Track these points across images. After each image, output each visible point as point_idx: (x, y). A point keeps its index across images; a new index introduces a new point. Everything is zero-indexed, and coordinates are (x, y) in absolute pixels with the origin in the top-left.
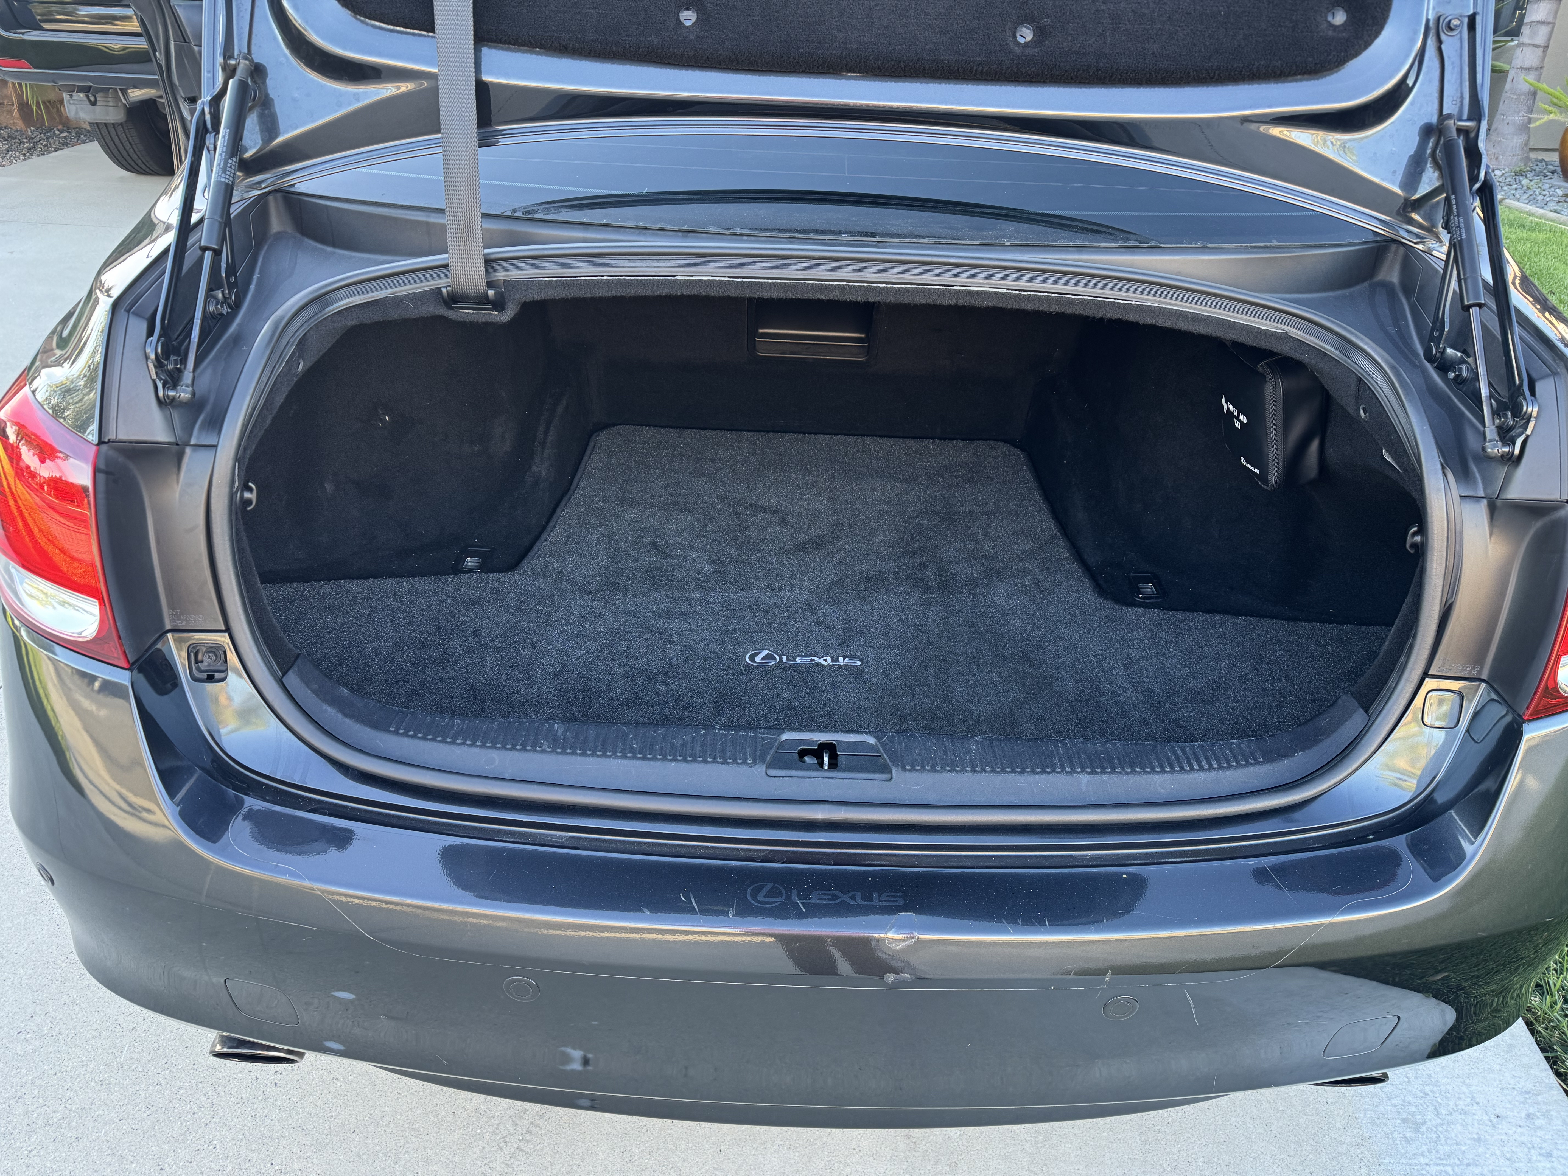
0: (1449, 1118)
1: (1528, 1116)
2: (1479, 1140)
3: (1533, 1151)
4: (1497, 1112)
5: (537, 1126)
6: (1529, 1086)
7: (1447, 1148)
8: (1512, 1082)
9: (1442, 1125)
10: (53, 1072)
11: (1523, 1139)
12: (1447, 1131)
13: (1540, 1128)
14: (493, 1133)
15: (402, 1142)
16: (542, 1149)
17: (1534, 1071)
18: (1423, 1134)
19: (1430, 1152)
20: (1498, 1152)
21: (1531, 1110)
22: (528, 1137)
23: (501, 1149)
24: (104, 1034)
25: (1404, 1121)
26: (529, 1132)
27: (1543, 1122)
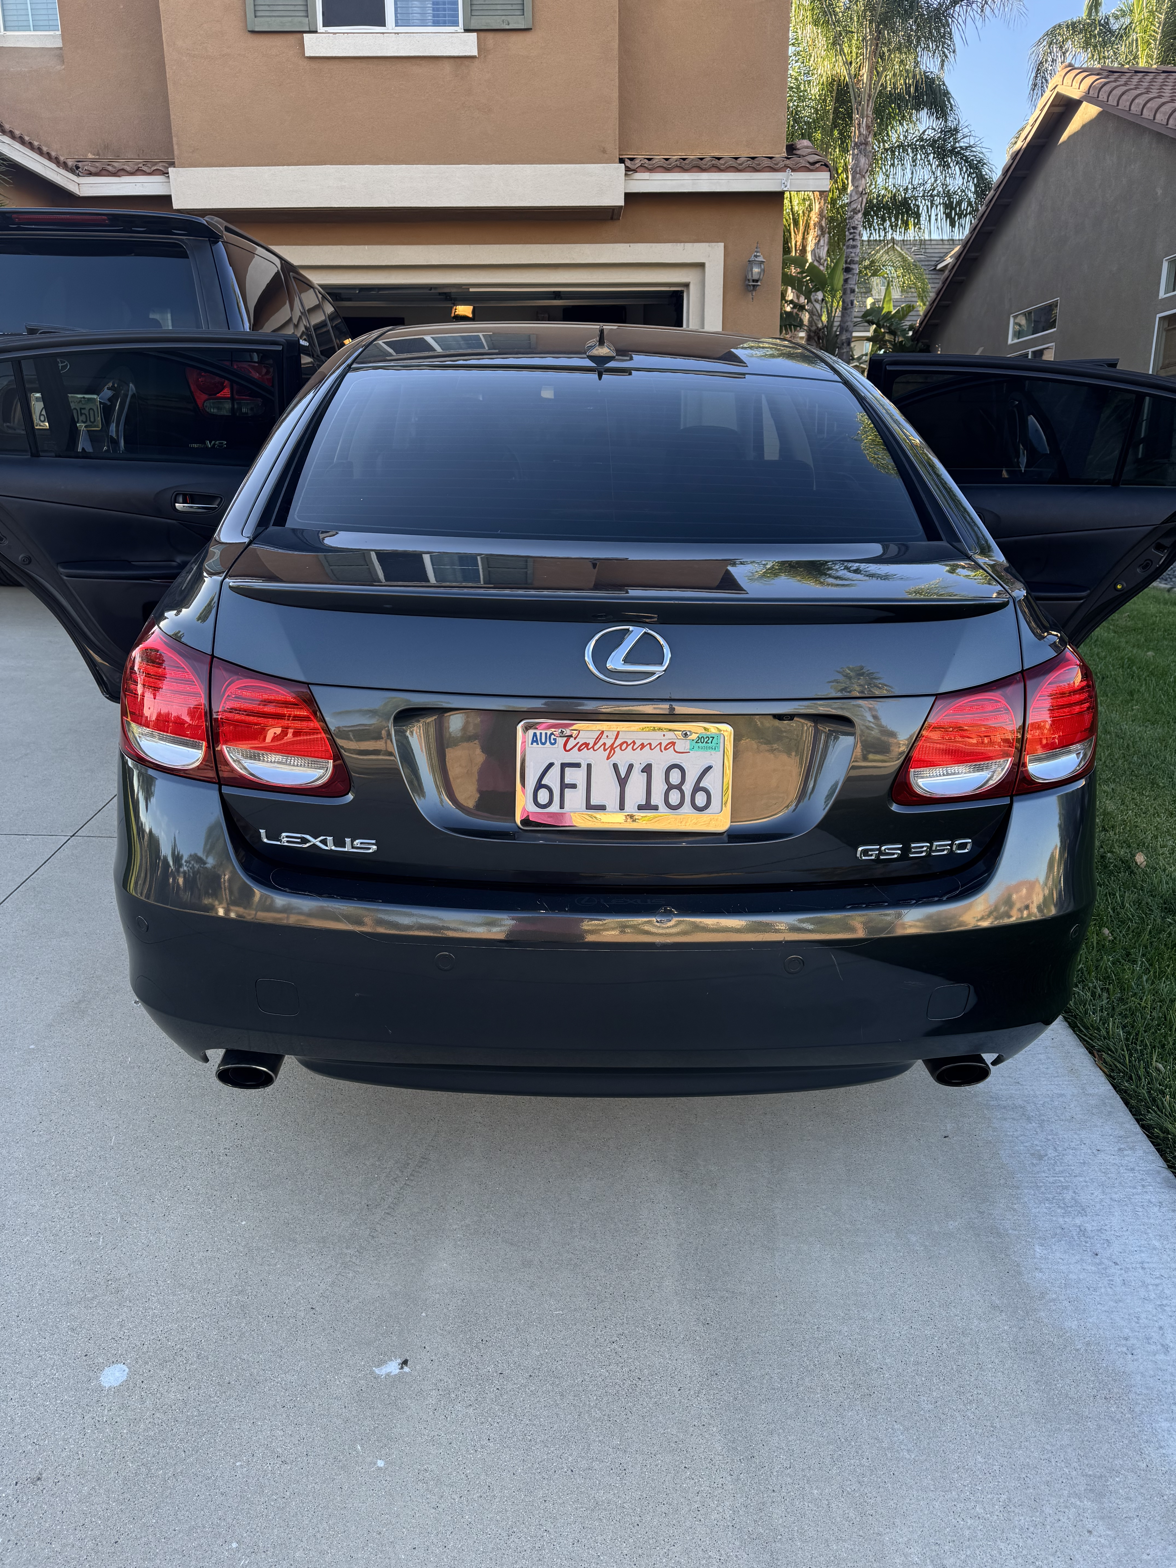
0: (1064, 1152)
1: (1120, 1149)
2: (1084, 1163)
3: (1121, 1168)
4: (1098, 1148)
5: (417, 1172)
6: (1122, 1133)
7: (1061, 1168)
8: (1110, 1132)
9: (1058, 1156)
10: (64, 1152)
11: (1114, 1162)
12: (1062, 1159)
13: (1127, 1155)
14: (387, 1176)
15: (322, 1183)
16: (422, 1184)
17: (1127, 1126)
18: (1045, 1161)
19: (1049, 1170)
20: (1097, 1169)
21: (1122, 1146)
22: (412, 1178)
23: (394, 1185)
24: (96, 1131)
25: (1032, 1155)
26: (411, 1175)
27: (1130, 1152)
